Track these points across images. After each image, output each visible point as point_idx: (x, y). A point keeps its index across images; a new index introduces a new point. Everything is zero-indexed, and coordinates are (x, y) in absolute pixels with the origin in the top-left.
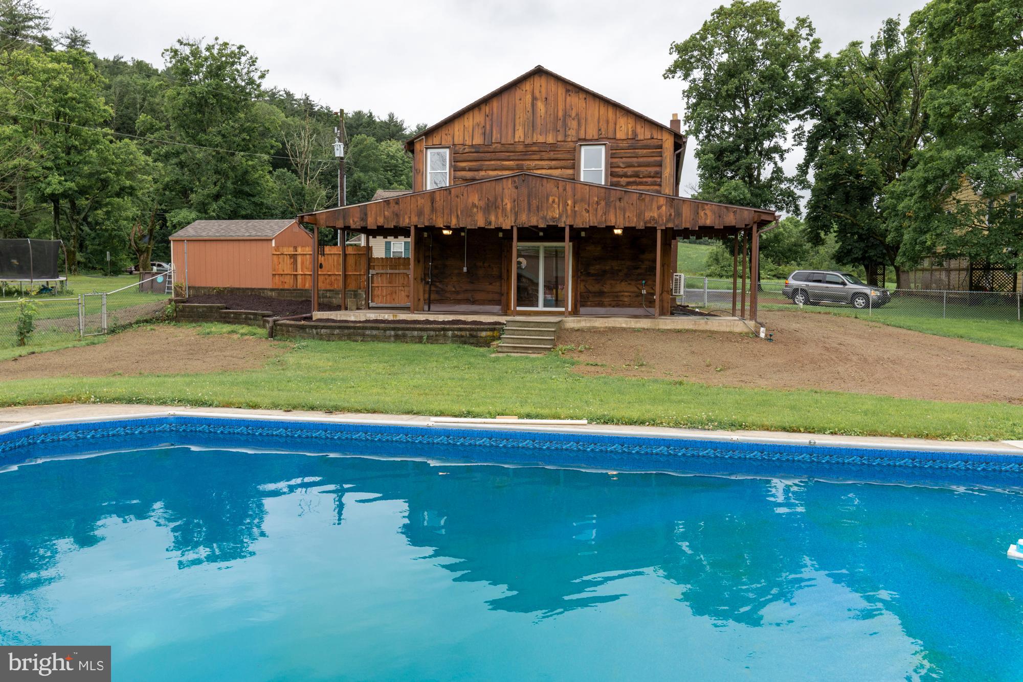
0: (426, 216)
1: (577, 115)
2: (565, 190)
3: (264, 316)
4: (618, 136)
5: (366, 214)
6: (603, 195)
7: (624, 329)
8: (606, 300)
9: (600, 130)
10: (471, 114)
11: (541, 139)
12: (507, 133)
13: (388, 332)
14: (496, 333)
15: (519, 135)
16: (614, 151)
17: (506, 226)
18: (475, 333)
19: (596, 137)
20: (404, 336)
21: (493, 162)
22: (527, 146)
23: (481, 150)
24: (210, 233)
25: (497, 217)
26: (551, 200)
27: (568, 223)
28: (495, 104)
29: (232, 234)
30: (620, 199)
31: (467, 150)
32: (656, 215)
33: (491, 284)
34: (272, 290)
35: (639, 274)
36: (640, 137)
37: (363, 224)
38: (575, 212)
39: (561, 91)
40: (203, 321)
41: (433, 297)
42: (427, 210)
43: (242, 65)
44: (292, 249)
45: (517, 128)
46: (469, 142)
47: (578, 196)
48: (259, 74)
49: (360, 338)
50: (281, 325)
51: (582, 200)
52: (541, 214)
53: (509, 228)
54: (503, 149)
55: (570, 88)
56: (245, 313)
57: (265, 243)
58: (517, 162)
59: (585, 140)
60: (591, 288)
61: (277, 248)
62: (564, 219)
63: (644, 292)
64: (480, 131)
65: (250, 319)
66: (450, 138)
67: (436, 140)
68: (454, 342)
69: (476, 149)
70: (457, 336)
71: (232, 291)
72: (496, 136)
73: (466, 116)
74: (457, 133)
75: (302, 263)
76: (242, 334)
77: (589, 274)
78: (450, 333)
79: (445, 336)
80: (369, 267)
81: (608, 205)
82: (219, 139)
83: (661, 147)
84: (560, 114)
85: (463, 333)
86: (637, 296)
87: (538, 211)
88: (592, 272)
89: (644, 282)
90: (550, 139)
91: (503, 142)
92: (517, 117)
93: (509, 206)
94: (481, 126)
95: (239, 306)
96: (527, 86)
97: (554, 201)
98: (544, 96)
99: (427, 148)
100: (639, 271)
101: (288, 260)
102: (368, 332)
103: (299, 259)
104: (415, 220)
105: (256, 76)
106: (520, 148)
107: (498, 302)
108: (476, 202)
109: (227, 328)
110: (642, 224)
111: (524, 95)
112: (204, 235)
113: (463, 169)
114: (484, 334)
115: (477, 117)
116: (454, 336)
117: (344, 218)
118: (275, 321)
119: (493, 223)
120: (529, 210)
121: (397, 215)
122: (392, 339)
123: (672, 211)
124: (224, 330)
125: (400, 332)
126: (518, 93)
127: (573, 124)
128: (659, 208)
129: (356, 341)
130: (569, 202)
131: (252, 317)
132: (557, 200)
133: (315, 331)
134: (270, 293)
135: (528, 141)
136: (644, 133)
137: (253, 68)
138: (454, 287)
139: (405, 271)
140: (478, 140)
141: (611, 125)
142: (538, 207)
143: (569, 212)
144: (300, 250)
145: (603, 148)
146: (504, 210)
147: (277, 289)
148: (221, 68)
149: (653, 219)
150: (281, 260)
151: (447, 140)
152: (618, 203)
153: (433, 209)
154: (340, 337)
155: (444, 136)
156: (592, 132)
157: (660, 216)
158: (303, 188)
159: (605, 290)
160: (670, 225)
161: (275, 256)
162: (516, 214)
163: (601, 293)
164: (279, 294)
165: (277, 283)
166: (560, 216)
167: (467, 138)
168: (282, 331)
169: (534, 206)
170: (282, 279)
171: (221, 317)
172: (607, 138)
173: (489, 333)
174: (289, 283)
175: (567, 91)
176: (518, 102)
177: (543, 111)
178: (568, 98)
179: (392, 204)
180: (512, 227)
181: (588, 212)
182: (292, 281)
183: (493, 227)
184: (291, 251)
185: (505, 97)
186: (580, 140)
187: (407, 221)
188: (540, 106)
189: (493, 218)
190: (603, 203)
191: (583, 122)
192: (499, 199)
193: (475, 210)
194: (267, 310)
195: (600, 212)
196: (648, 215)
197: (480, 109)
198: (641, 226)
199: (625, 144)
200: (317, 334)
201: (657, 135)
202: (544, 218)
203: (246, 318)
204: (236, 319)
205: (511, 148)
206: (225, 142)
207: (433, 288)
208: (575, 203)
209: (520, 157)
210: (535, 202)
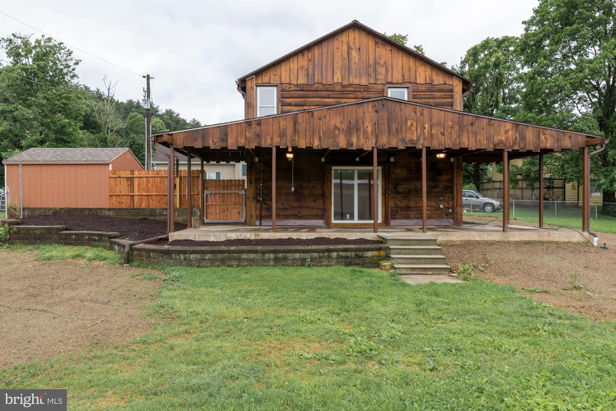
0: (289, 138)
1: (385, 63)
2: (422, 114)
3: (110, 237)
4: (418, 82)
5: (226, 135)
6: (457, 119)
7: (478, 242)
8: (412, 214)
9: (403, 76)
10: (296, 58)
11: (356, 81)
12: (327, 75)
13: (267, 256)
14: (382, 253)
15: (338, 78)
16: (415, 93)
17: (368, 146)
18: (360, 253)
19: (400, 81)
20: (285, 259)
21: (315, 99)
22: (343, 86)
23: (305, 89)
24: (46, 158)
25: (358, 139)
26: (409, 123)
27: (425, 145)
28: (316, 51)
29: (68, 159)
30: (472, 124)
31: (292, 89)
32: (503, 138)
33: (315, 201)
34: (109, 210)
35: (438, 192)
36: (436, 82)
37: (223, 145)
38: (432, 135)
39: (371, 42)
40: (40, 243)
41: (263, 213)
42: (289, 131)
43: (61, 56)
44: (129, 172)
45: (335, 72)
46: (294, 82)
47: (435, 120)
48: (74, 61)
49: (235, 263)
50: (140, 250)
51: (438, 124)
52: (400, 136)
53: (370, 149)
54: (324, 88)
55: (379, 41)
56: (88, 234)
57: (102, 167)
58: (335, 100)
59: (392, 83)
60: (399, 204)
61: (114, 172)
62: (421, 141)
63: (442, 206)
64: (304, 73)
65: (95, 240)
66: (277, 78)
67: (265, 79)
68: (338, 263)
69: (301, 88)
70: (342, 257)
71: (69, 211)
72: (317, 78)
73: (291, 60)
74: (283, 74)
75: (139, 185)
76: (90, 260)
77: (397, 193)
78: (334, 254)
79: (329, 257)
80: (204, 188)
81: (461, 128)
82: (44, 102)
83: (452, 91)
84: (371, 61)
85: (348, 254)
86: (436, 210)
87: (397, 133)
88: (400, 190)
89: (442, 198)
90: (364, 82)
91: (324, 82)
92: (335, 62)
93: (370, 129)
94: (305, 69)
95: (80, 227)
96: (344, 38)
97: (412, 125)
98: (357, 46)
99: (257, 86)
100: (437, 190)
101: (125, 183)
102: (244, 256)
103: (136, 181)
104: (277, 141)
105: (71, 63)
106: (339, 88)
107: (321, 217)
108: (338, 125)
109: (69, 251)
110: (491, 146)
111: (340, 44)
112: (40, 160)
113: (290, 105)
114: (369, 254)
115: (302, 61)
116: (339, 257)
117: (203, 139)
118: (131, 245)
119: (355, 145)
120: (389, 133)
121: (258, 136)
122: (272, 262)
123: (517, 135)
124: (68, 254)
125: (280, 255)
126: (336, 43)
127: (382, 70)
128: (506, 132)
129: (232, 266)
130: (426, 126)
131: (96, 238)
132: (415, 124)
133: (182, 257)
134: (107, 213)
135: (345, 83)
136: (439, 79)
137: (69, 58)
138: (283, 204)
139: (237, 191)
140: (302, 80)
141: (413, 72)
142: (397, 130)
143: (426, 135)
144: (136, 174)
145: (406, 91)
146: (365, 132)
147: (115, 209)
148: (45, 54)
149: (501, 142)
150: (118, 183)
151: (275, 80)
152: (470, 128)
153: (296, 131)
154: (212, 263)
155: (272, 77)
156: (397, 77)
157: (507, 139)
158: (106, 138)
159: (411, 205)
160: (516, 148)
161: (112, 179)
162: (377, 136)
163: (408, 208)
164: (117, 213)
165: (114, 203)
166: (418, 138)
167: (292, 78)
168: (141, 256)
169: (394, 130)
170: (119, 199)
171: (61, 239)
172: (410, 83)
173: (375, 253)
174: (126, 203)
175: (376, 43)
176: (335, 50)
177: (357, 58)
178: (377, 49)
179: (254, 126)
180: (373, 148)
181: (444, 135)
182: (129, 201)
183: (354, 148)
184: (128, 174)
185: (325, 45)
186: (388, 83)
187: (269, 141)
188: (354, 54)
189: (354, 140)
190: (457, 127)
191: (390, 69)
192: (360, 122)
193: (337, 132)
194: (112, 230)
195: (454, 136)
196: (496, 139)
197: (303, 55)
198: (491, 148)
199: (423, 88)
200: (185, 259)
201: (449, 81)
202: (403, 140)
203: (89, 240)
204: (78, 241)
205: (331, 88)
206: (49, 104)
207: (264, 206)
208: (431, 127)
209: (339, 96)
210: (394, 126)
